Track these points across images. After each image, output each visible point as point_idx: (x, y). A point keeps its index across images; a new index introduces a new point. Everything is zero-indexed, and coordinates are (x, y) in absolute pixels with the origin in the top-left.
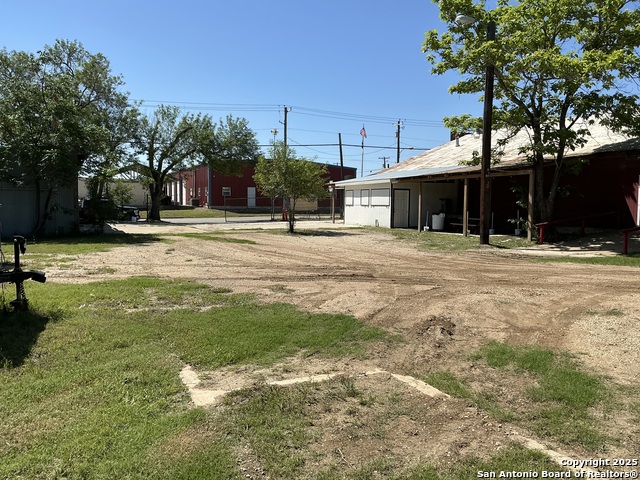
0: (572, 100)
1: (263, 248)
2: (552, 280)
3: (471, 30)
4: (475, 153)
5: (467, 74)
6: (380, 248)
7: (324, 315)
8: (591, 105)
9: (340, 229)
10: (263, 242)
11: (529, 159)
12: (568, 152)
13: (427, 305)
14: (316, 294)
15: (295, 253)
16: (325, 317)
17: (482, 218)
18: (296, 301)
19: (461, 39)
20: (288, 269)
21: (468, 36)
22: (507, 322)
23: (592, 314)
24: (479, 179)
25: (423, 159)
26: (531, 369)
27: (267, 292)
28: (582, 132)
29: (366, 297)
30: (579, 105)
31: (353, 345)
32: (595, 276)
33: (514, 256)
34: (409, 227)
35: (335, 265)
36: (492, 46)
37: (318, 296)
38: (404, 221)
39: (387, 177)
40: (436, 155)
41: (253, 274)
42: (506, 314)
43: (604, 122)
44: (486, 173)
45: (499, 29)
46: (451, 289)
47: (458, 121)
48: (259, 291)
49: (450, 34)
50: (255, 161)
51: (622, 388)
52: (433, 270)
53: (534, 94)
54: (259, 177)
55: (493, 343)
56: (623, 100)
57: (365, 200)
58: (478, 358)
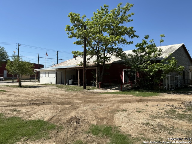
0: (107, 49)
1: (8, 93)
2: (105, 100)
3: (79, 26)
4: (81, 62)
5: (78, 39)
6: (53, 91)
7: (33, 121)
8: (111, 50)
9: (38, 85)
10: (9, 91)
11: (96, 64)
12: (106, 63)
13: (70, 112)
14: (29, 112)
15: (21, 95)
16: (33, 122)
17: (84, 81)
18: (21, 115)
19: (77, 29)
20: (18, 101)
21: (79, 28)
22: (95, 116)
23: (119, 111)
24: (83, 69)
25: (66, 63)
26: (106, 135)
27: (9, 112)
28: (109, 57)
29: (49, 111)
30: (109, 50)
31: (44, 133)
32: (116, 98)
33: (93, 92)
34: (62, 84)
35: (37, 99)
36: (86, 32)
37: (30, 112)
38: (60, 82)
39: (54, 68)
40: (69, 62)
41: (3, 104)
42: (95, 113)
43: (114, 55)
44: (85, 68)
45: (87, 27)
46: (77, 105)
47: (76, 52)
48: (5, 112)
49: (73, 27)
50: (6, 62)
51: (135, 139)
52: (70, 99)
53: (97, 46)
54: (8, 67)
55: (93, 125)
56: (119, 49)
57: (47, 75)
58: (89, 132)
